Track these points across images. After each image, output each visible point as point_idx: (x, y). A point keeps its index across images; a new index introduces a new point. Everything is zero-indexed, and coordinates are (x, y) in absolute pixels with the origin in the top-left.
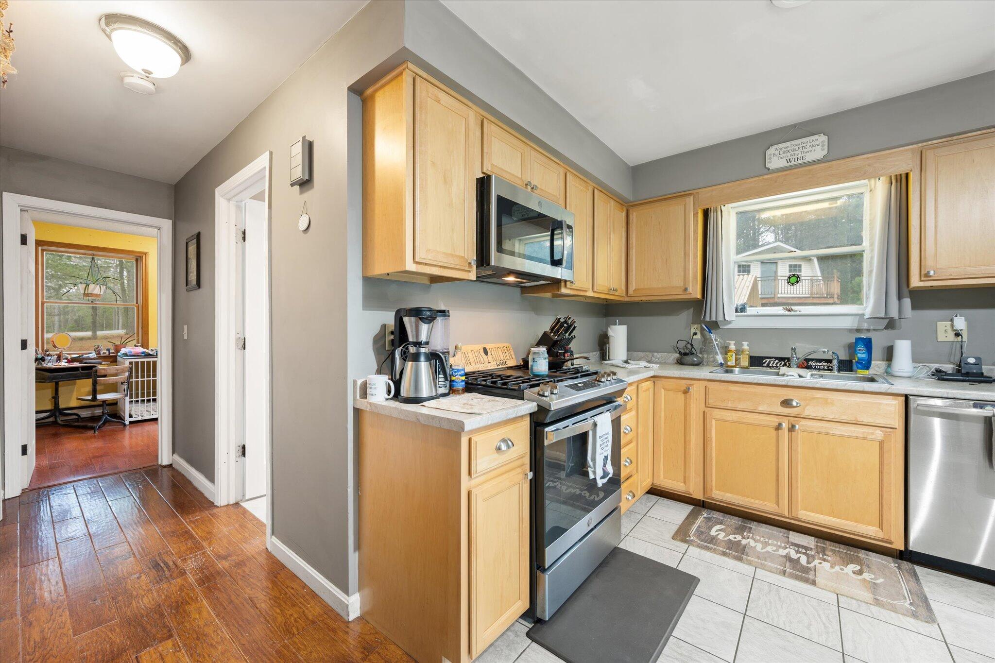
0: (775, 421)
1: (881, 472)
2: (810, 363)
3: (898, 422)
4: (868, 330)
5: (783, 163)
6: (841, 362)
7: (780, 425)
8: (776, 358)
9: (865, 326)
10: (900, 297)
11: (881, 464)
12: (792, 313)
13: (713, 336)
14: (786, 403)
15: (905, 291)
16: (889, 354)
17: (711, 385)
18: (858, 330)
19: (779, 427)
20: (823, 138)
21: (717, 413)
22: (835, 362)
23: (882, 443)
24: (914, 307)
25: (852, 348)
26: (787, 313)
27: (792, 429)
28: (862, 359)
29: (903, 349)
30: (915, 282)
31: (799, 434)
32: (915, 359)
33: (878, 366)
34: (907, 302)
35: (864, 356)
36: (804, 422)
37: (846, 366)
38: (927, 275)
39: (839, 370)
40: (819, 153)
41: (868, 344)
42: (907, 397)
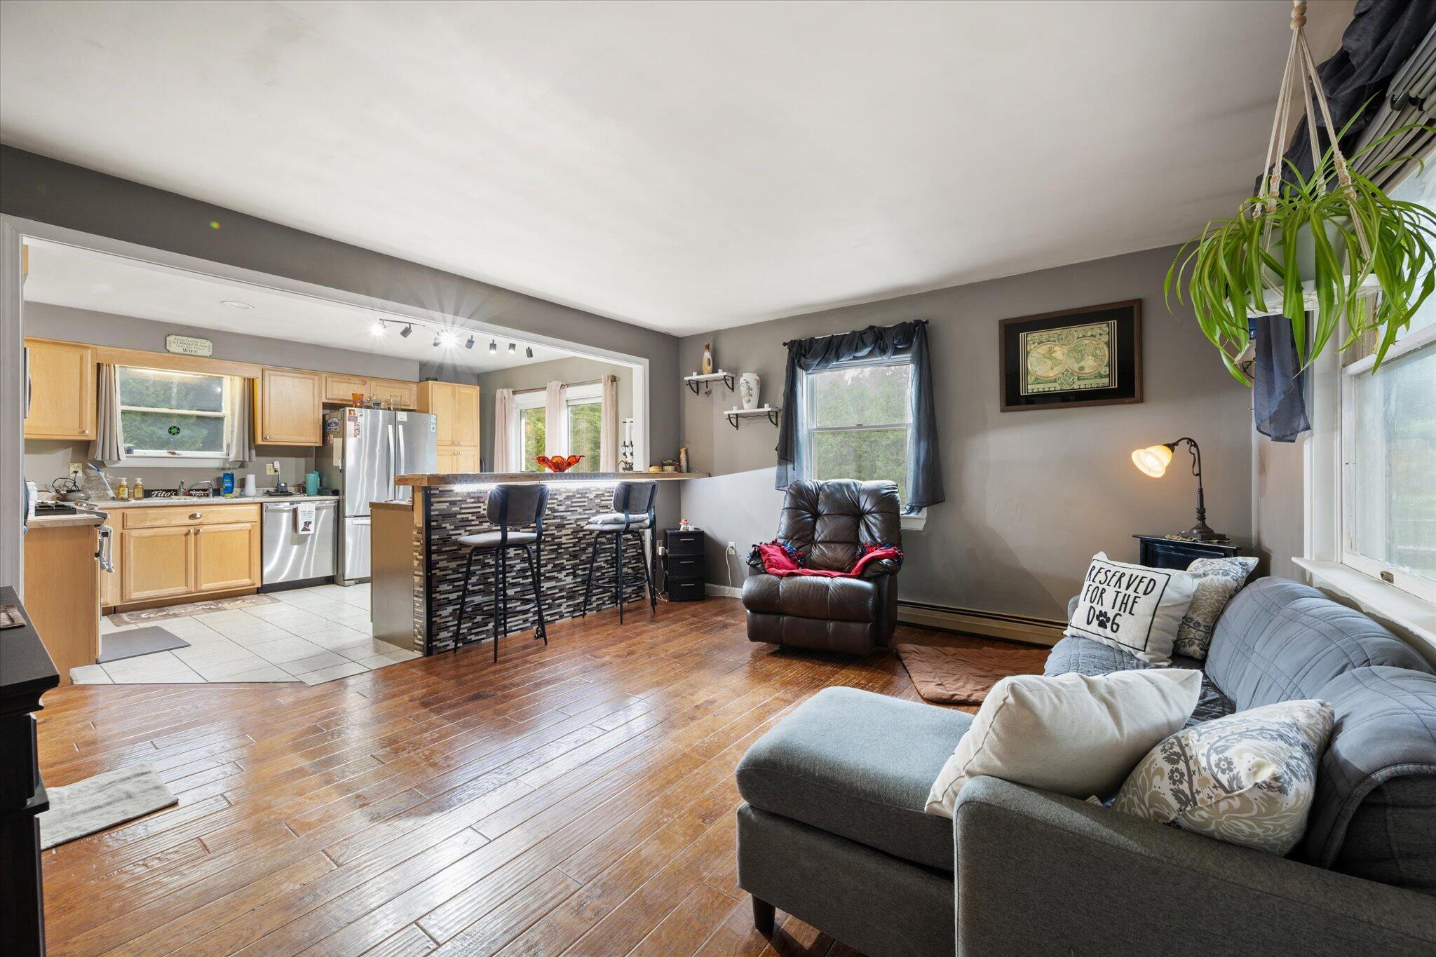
0: (185, 530)
1: (250, 547)
2: (191, 492)
3: (257, 519)
4: (229, 469)
5: (180, 350)
6: (214, 490)
7: (189, 531)
8: (163, 490)
9: (227, 466)
10: (250, 449)
11: (250, 542)
12: (176, 456)
13: (102, 474)
14: (193, 517)
15: (253, 446)
16: (243, 484)
17: (126, 511)
18: (223, 469)
19: (187, 534)
20: (208, 344)
21: (135, 533)
22: (211, 490)
23: (250, 531)
24: (257, 456)
25: (220, 481)
26: (170, 455)
27: (197, 533)
28: (228, 487)
29: (251, 479)
30: (259, 441)
31: (202, 537)
32: (257, 486)
33: (237, 490)
34: (254, 452)
35: (229, 485)
36: (205, 527)
37: (217, 492)
38: (266, 438)
39: (213, 496)
40: (207, 352)
41: (232, 477)
42: (262, 504)
